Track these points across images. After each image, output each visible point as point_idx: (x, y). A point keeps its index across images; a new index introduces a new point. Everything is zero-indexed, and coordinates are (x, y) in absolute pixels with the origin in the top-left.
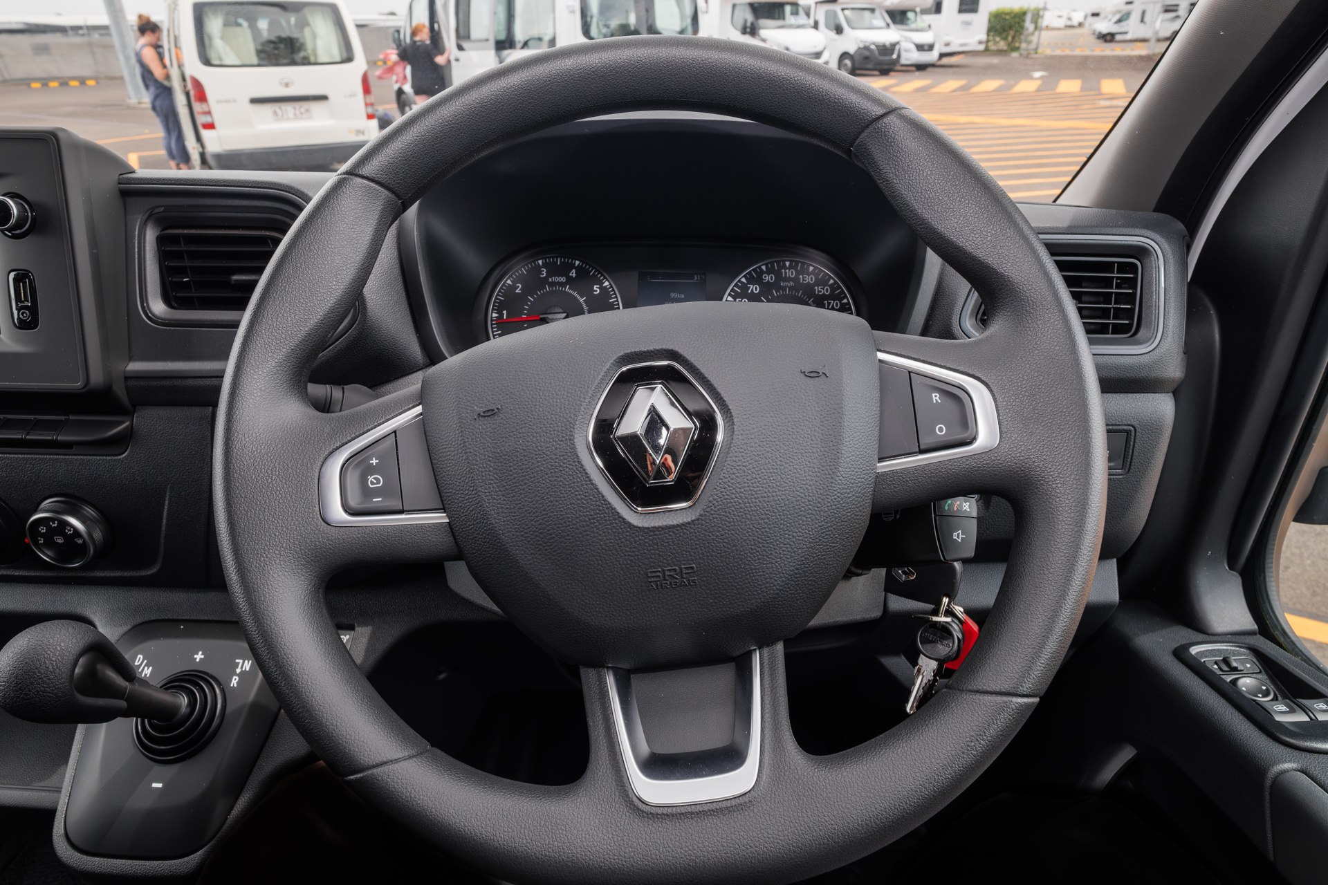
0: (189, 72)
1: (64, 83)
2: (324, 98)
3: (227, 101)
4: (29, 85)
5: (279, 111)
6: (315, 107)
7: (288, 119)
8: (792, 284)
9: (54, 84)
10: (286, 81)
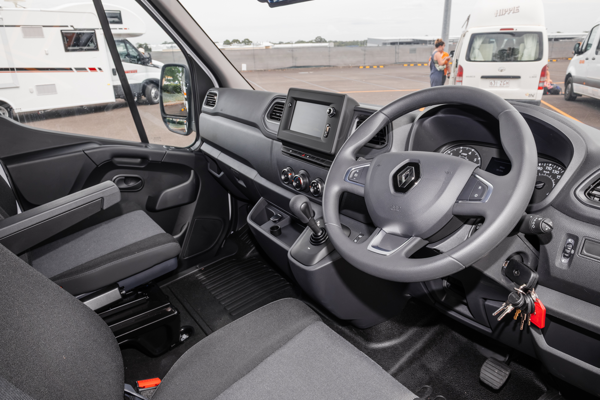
0: (460, 63)
1: (416, 64)
2: (519, 77)
3: (471, 77)
4: (403, 65)
5: (493, 82)
6: (512, 81)
7: (497, 87)
8: (548, 172)
9: (412, 65)
10: (501, 69)
